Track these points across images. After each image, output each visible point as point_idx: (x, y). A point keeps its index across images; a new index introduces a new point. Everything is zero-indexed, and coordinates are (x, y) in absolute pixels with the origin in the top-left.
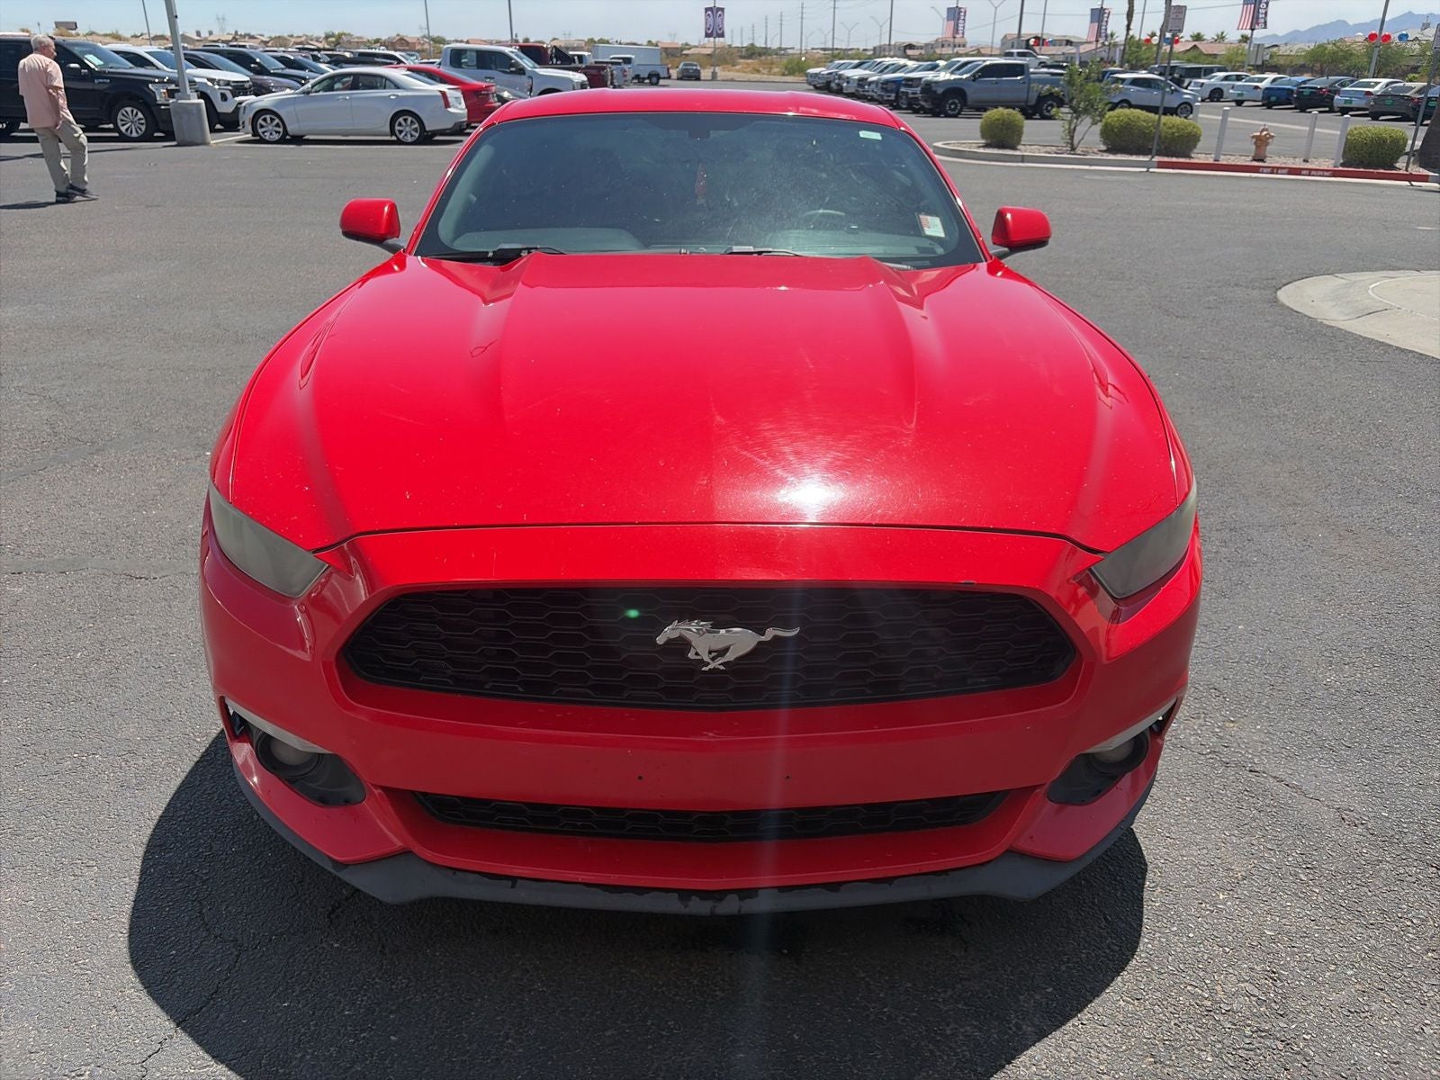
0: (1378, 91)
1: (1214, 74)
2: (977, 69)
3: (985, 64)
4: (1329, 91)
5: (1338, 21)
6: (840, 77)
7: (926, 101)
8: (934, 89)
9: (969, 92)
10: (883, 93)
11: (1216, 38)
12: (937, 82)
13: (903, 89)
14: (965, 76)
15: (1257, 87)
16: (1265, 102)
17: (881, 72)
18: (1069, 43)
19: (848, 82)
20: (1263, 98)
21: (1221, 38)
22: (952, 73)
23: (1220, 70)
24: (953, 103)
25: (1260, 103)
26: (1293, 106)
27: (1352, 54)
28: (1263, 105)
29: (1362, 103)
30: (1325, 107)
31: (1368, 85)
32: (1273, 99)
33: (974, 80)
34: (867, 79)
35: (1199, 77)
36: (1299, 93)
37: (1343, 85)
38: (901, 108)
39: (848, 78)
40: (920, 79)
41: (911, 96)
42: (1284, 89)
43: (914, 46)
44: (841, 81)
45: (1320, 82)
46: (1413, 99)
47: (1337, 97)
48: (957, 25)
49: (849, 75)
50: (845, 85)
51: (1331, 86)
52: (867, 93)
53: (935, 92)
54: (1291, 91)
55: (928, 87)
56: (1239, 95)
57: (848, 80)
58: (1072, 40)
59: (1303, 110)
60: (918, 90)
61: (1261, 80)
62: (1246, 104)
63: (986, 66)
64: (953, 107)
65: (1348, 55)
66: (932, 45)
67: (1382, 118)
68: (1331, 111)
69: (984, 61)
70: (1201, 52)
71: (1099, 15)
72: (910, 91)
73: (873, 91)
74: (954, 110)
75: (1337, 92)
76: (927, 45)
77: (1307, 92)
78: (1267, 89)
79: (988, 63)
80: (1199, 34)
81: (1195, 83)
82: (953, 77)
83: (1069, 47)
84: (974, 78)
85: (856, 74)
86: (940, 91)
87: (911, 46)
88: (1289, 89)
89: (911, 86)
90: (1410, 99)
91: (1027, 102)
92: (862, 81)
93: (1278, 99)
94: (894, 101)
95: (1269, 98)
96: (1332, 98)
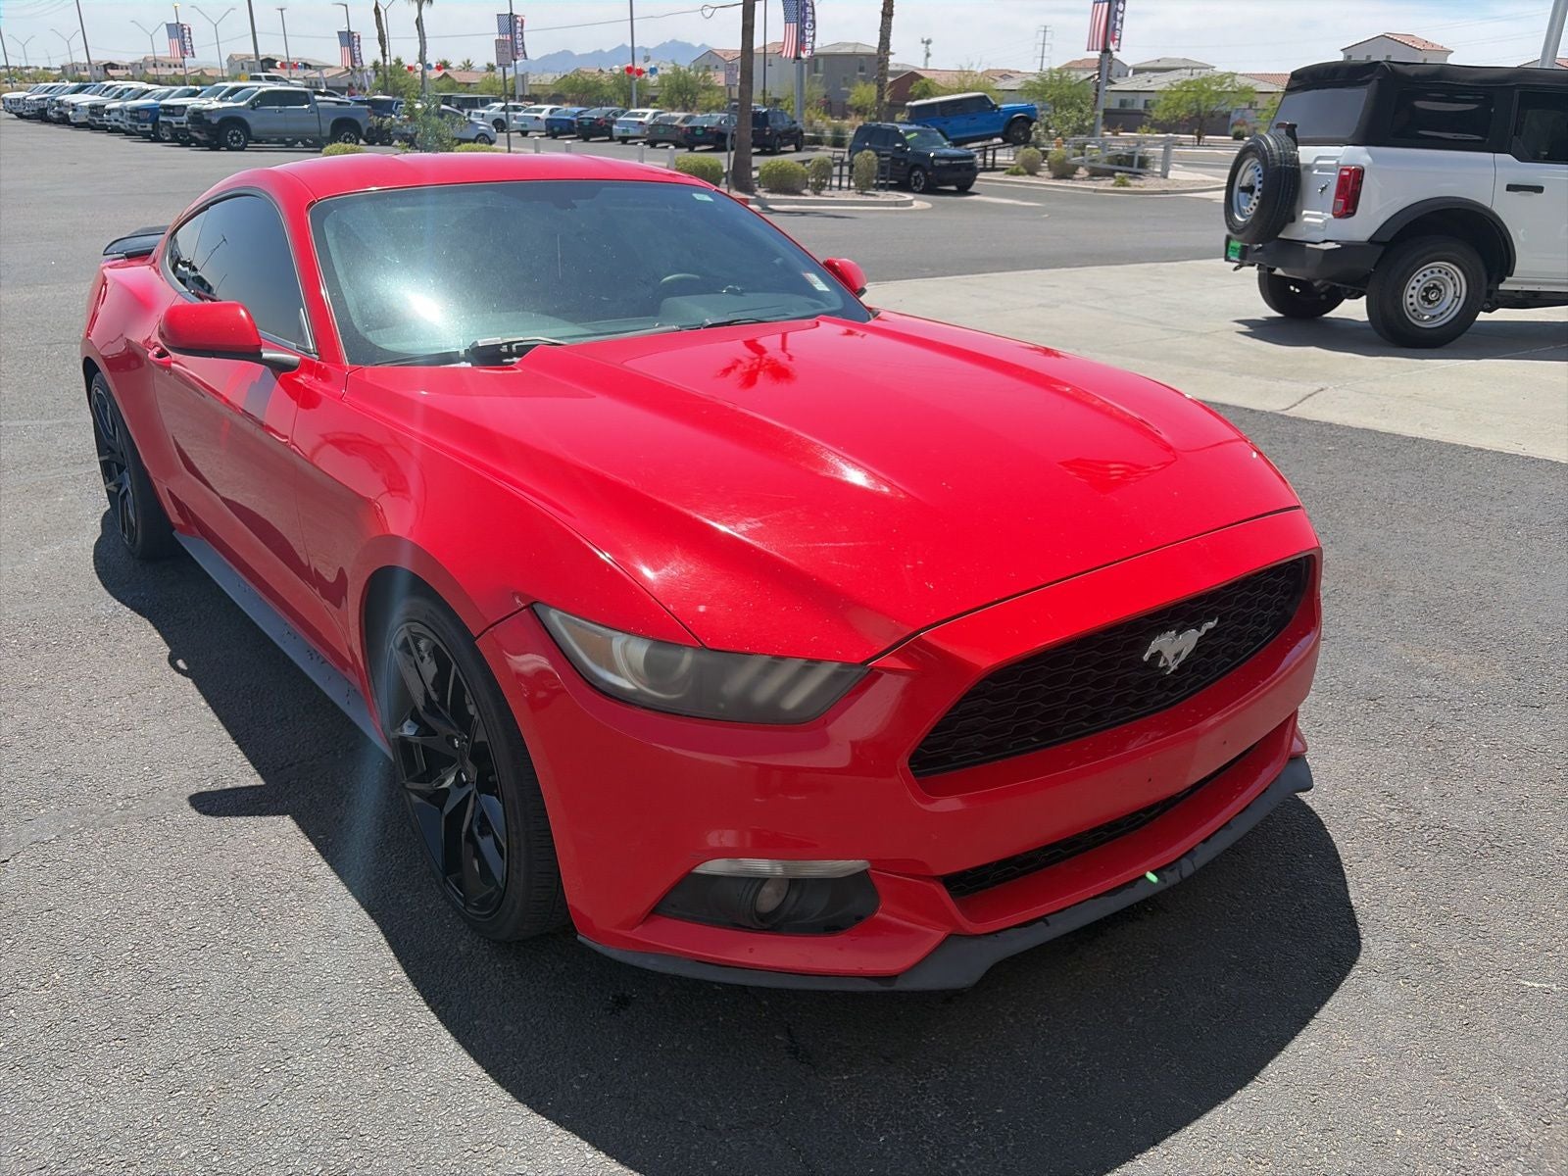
0: (649, 121)
1: (491, 105)
2: (252, 97)
3: (260, 90)
4: (606, 121)
5: (564, 51)
6: (60, 103)
7: (199, 132)
8: (206, 118)
9: (250, 120)
10: (136, 123)
11: (463, 65)
12: (209, 111)
13: (161, 118)
14: (242, 104)
15: (537, 118)
16: (549, 132)
17: (117, 97)
18: (307, 66)
19: (75, 110)
20: (547, 129)
21: (468, 66)
22: (221, 100)
23: (495, 100)
24: (236, 135)
25: (544, 134)
26: (575, 136)
27: (601, 85)
28: (547, 135)
29: (638, 132)
30: (605, 136)
31: (636, 115)
32: (556, 129)
33: (254, 108)
34: (104, 106)
35: (477, 107)
36: (580, 123)
37: (616, 115)
38: (162, 141)
39: (73, 105)
40: (185, 107)
41: (175, 126)
42: (564, 120)
43: (117, 66)
44: (62, 109)
45: (595, 113)
46: (681, 128)
47: (615, 127)
48: (184, 43)
49: (74, 102)
50: (70, 113)
51: (607, 115)
52: (108, 123)
53: (209, 122)
54: (571, 122)
55: (198, 116)
56: (522, 125)
57: (74, 107)
58: (309, 63)
59: (586, 140)
60: (185, 118)
61: (540, 111)
62: (530, 134)
63: (263, 93)
64: (235, 138)
65: (598, 86)
66: (141, 64)
67: (658, 145)
68: (611, 140)
69: (259, 87)
70: (454, 81)
71: (348, 39)
72: (173, 120)
73: (116, 120)
74: (238, 141)
75: (613, 122)
76: (134, 64)
77: (586, 123)
78: (547, 120)
79: (264, 90)
80: (446, 62)
81: (476, 113)
82: (221, 105)
83: (309, 71)
84: (253, 106)
85: (84, 99)
86: (215, 120)
87: (113, 66)
88: (568, 120)
89: (173, 115)
90: (678, 128)
91: (320, 133)
92: (95, 109)
93: (561, 128)
94: (152, 132)
95: (552, 128)
96: (611, 128)
